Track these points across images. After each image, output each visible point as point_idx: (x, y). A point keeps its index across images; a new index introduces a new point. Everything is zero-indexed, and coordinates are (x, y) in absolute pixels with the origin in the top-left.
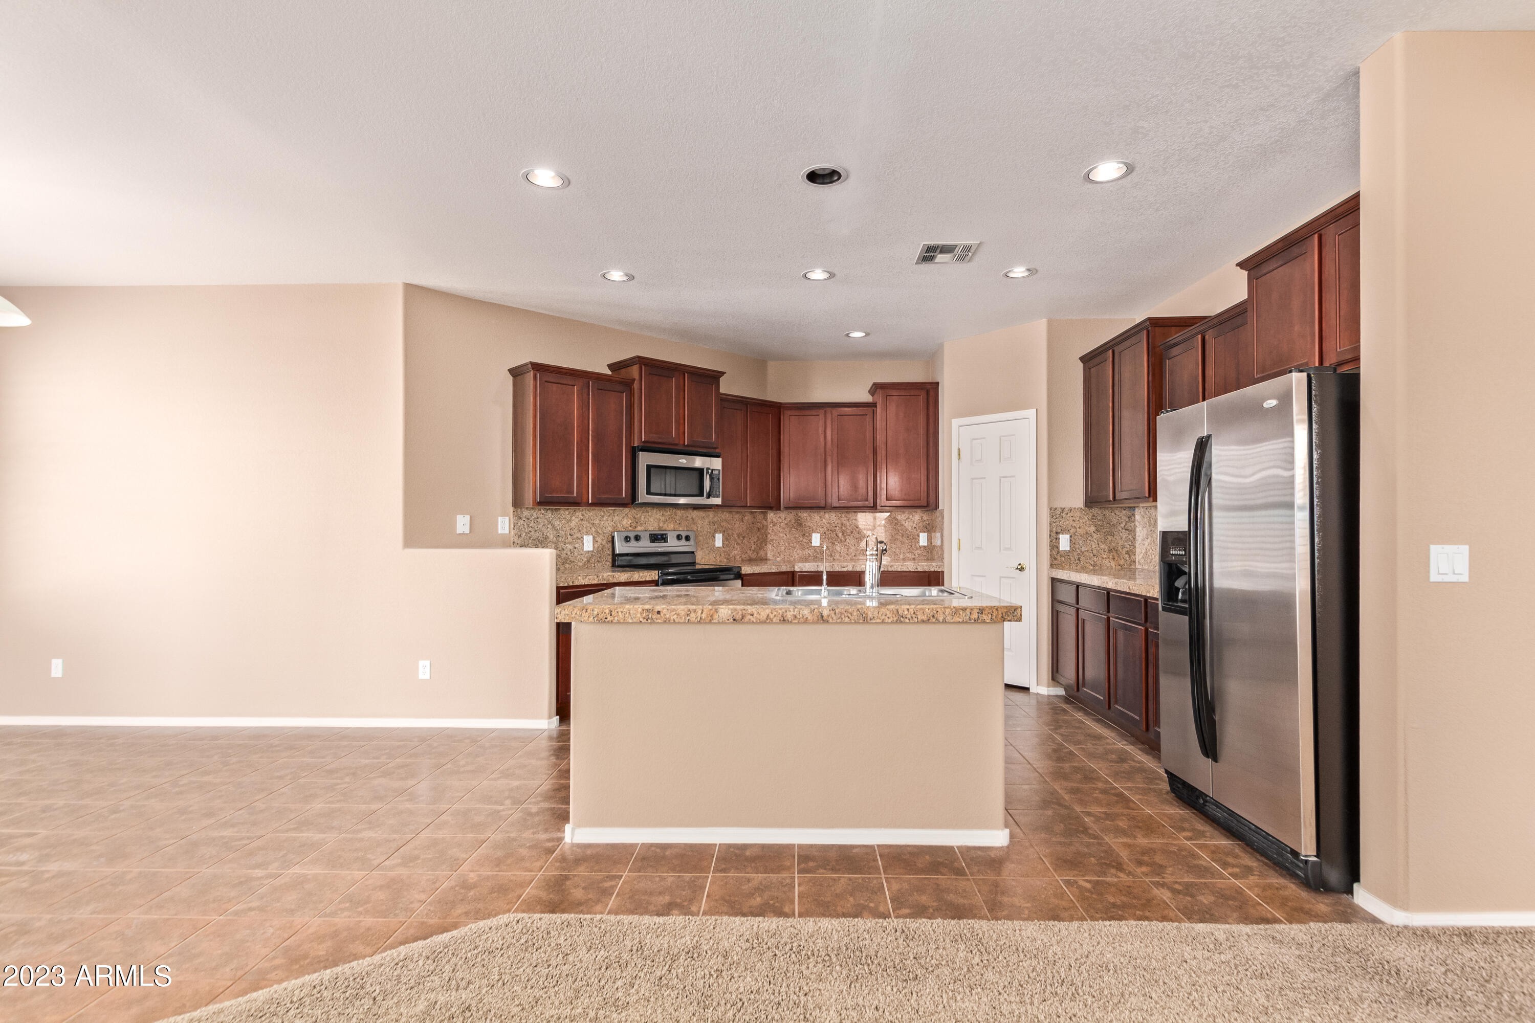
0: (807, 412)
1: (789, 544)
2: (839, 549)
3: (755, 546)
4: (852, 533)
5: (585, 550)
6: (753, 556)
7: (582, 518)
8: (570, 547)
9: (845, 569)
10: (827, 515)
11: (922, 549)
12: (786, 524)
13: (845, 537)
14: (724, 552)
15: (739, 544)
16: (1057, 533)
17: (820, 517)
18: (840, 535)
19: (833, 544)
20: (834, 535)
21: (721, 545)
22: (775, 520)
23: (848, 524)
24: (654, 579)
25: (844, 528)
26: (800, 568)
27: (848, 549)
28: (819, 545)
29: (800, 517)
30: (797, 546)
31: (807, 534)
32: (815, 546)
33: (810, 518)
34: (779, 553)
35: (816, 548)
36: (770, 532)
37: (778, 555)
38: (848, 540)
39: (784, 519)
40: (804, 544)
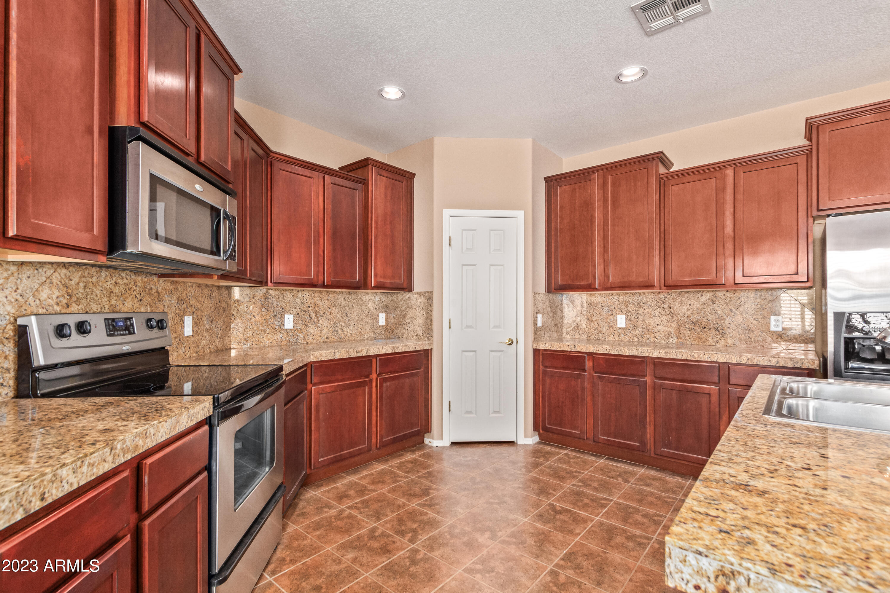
1: (258, 327)
2: (312, 331)
3: (221, 332)
4: (324, 313)
9: (360, 355)
10: (300, 294)
11: (381, 328)
13: (318, 317)
14: (194, 343)
15: (207, 331)
16: (537, 313)
17: (293, 296)
18: (313, 316)
19: (307, 325)
20: (307, 317)
21: (190, 333)
22: (240, 299)
23: (321, 304)
25: (317, 309)
26: (316, 357)
27: (321, 331)
28: (292, 328)
29: (270, 295)
30: (268, 330)
31: (279, 316)
32: (288, 329)
33: (282, 297)
34: (245, 339)
35: (289, 331)
36: (234, 313)
37: (245, 342)
38: (321, 321)
39: (252, 297)
40: (276, 327)
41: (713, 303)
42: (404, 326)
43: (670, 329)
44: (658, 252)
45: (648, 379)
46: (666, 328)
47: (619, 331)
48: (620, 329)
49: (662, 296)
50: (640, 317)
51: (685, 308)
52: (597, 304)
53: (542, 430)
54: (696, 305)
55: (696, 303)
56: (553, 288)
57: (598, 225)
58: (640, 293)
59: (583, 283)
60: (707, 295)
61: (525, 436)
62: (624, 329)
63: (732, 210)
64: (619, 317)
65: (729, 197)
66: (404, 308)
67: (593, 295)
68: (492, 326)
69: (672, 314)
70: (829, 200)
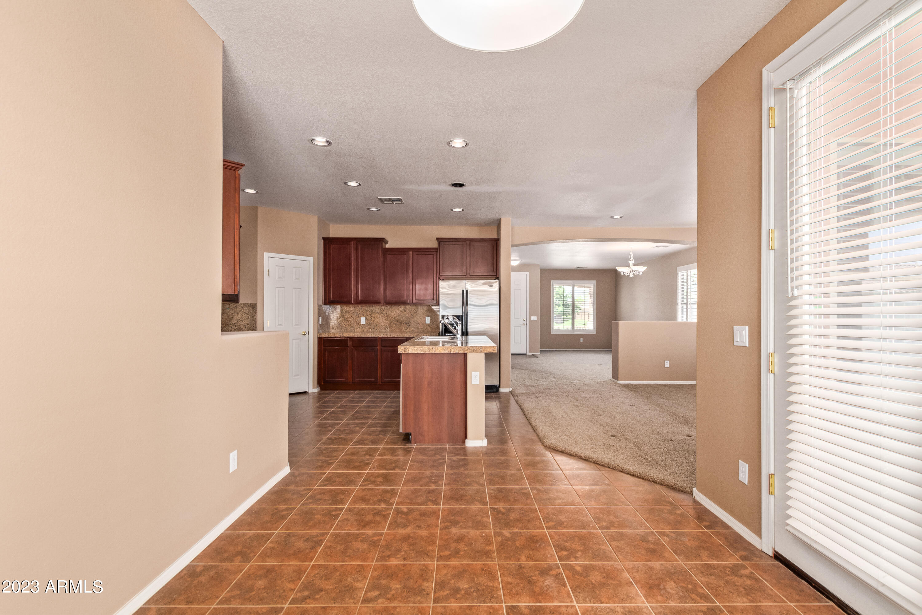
16: (319, 316)
41: (405, 311)
42: (230, 326)
43: (387, 324)
44: (382, 286)
45: (378, 348)
46: (385, 324)
47: (362, 326)
48: (363, 325)
49: (383, 308)
50: (373, 318)
51: (393, 314)
52: (350, 311)
53: (323, 383)
54: (398, 312)
55: (398, 311)
56: (327, 302)
57: (354, 269)
58: (373, 306)
59: (345, 300)
60: (402, 307)
61: (313, 388)
62: (364, 325)
63: (412, 270)
64: (362, 318)
65: (411, 264)
66: (230, 314)
67: (348, 306)
68: (294, 324)
69: (388, 316)
70: (443, 272)
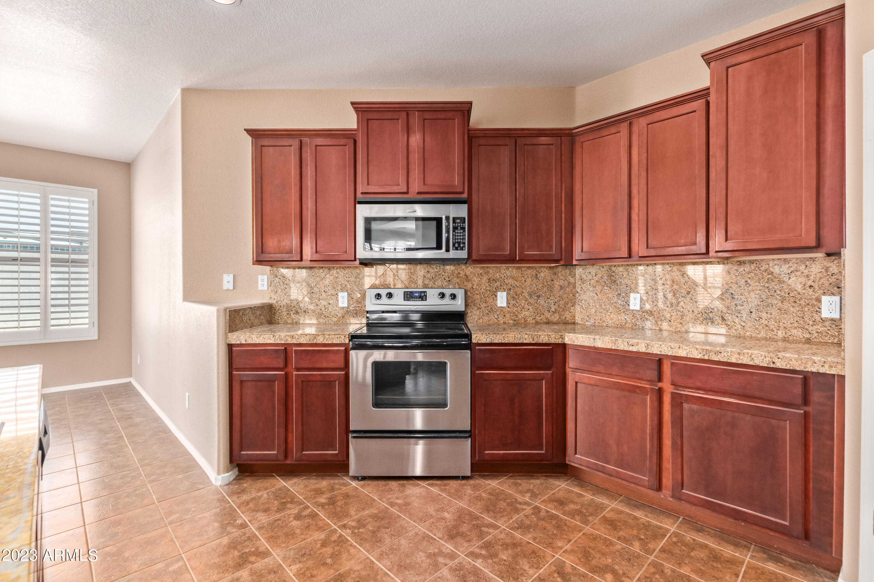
0: (604, 132)
1: (601, 306)
2: (668, 315)
3: (556, 306)
4: (688, 293)
5: (340, 306)
6: (555, 318)
7: (336, 275)
8: (324, 303)
12: (597, 281)
13: (677, 298)
14: (509, 312)
15: (532, 305)
18: (669, 296)
19: (661, 308)
20: (661, 296)
21: (504, 304)
22: (584, 277)
23: (683, 281)
24: (343, 342)
25: (675, 287)
26: (571, 339)
27: (682, 316)
28: (638, 308)
29: (613, 272)
30: (611, 309)
31: (623, 294)
32: (634, 310)
33: (627, 273)
34: (588, 316)
35: (635, 312)
36: (579, 291)
37: (588, 319)
38: (682, 304)
39: (594, 275)
40: (620, 306)
